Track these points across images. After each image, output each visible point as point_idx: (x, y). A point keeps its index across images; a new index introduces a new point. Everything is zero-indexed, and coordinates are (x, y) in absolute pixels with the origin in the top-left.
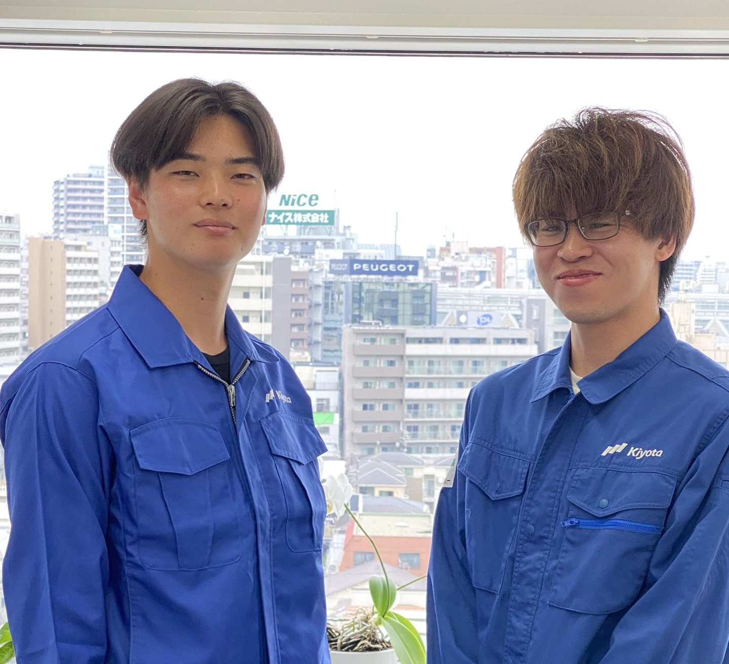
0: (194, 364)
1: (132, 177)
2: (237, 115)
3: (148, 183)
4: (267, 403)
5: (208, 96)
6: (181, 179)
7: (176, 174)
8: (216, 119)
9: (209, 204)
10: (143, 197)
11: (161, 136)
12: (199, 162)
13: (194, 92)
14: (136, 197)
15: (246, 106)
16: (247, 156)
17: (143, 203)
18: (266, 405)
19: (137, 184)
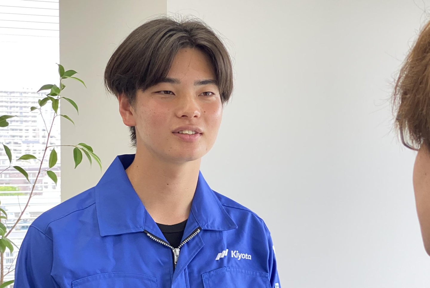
0: (145, 233)
1: (122, 95)
2: (202, 48)
3: (135, 99)
4: (217, 260)
5: (181, 34)
6: (162, 98)
7: (157, 93)
8: (186, 51)
9: (183, 116)
10: (131, 108)
11: (146, 65)
12: (176, 84)
13: (170, 30)
14: (125, 108)
15: (210, 41)
16: (209, 79)
17: (131, 113)
18: (215, 262)
19: (126, 99)
